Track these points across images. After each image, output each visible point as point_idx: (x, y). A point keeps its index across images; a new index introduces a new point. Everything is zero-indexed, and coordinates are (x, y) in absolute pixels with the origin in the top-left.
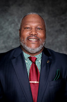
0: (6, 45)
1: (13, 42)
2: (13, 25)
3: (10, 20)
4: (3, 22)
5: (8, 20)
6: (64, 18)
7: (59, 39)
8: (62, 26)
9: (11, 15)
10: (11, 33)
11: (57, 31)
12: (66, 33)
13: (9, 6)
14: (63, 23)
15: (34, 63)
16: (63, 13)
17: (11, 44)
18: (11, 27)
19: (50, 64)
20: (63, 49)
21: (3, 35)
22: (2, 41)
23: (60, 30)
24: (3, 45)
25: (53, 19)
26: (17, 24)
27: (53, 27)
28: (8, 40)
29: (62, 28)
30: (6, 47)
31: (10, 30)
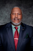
0: (4, 21)
1: (7, 20)
2: (7, 12)
3: (6, 10)
4: (3, 11)
5: (5, 10)
6: (31, 9)
7: (29, 19)
8: (30, 13)
9: (7, 8)
10: (7, 16)
11: (28, 15)
12: (32, 16)
13: (6, 4)
14: (31, 11)
15: (17, 30)
16: (31, 7)
17: (7, 21)
18: (7, 13)
19: (24, 31)
20: (31, 24)
21: (3, 17)
22: (3, 20)
23: (29, 15)
24: (3, 22)
25: (26, 9)
26: (9, 12)
27: (26, 13)
28: (5, 19)
29: (30, 14)
30: (4, 23)
31: (6, 14)
